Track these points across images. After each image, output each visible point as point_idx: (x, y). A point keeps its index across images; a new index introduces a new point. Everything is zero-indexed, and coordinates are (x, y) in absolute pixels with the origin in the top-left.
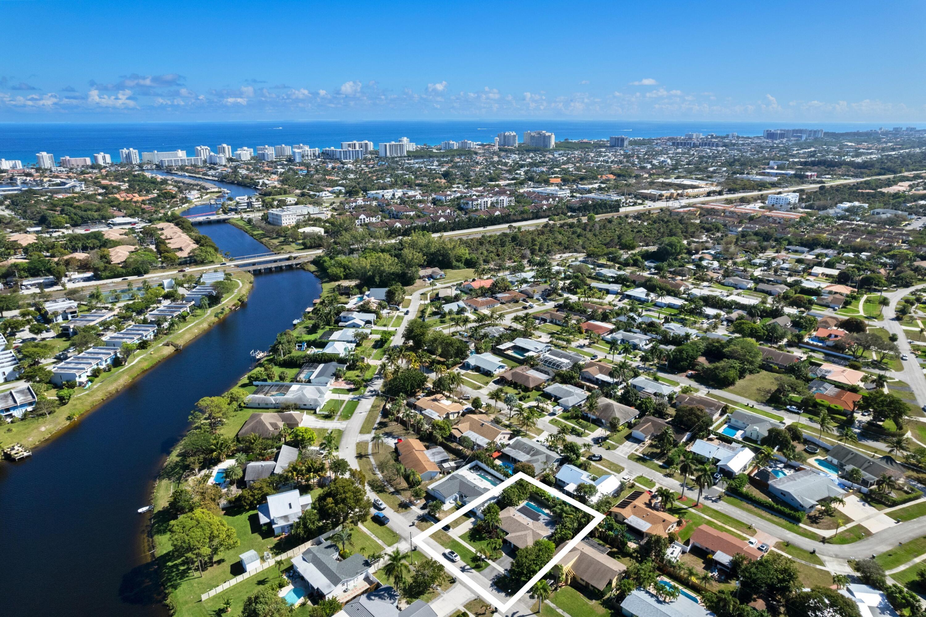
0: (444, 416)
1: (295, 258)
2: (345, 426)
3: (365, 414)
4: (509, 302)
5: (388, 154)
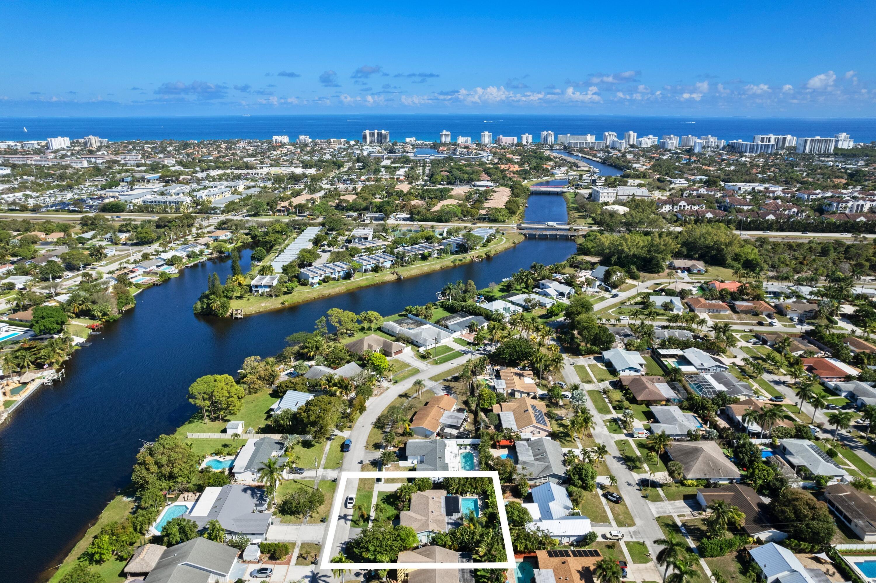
0: (509, 391)
1: (575, 230)
2: (425, 368)
3: (454, 366)
4: (746, 312)
5: (807, 150)
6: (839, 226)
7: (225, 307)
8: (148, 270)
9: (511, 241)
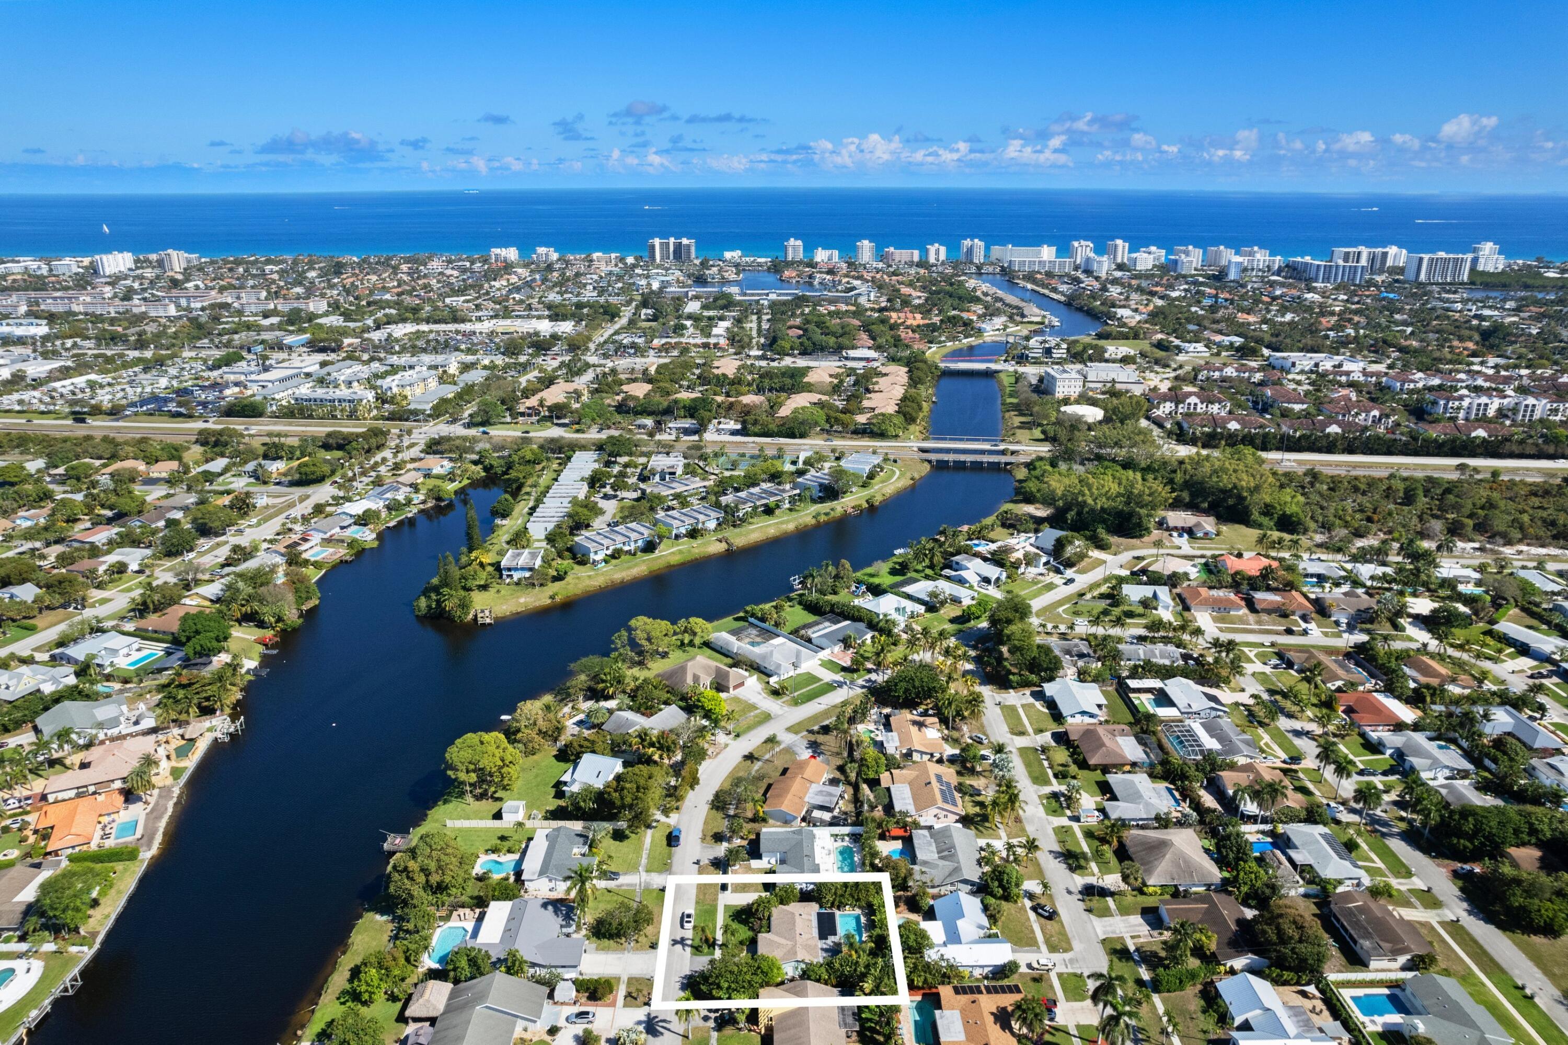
0: (904, 751)
1: (1013, 453)
2: (780, 712)
5: (1423, 277)
6: (1444, 443)
7: (464, 605)
8: (327, 536)
9: (909, 475)
